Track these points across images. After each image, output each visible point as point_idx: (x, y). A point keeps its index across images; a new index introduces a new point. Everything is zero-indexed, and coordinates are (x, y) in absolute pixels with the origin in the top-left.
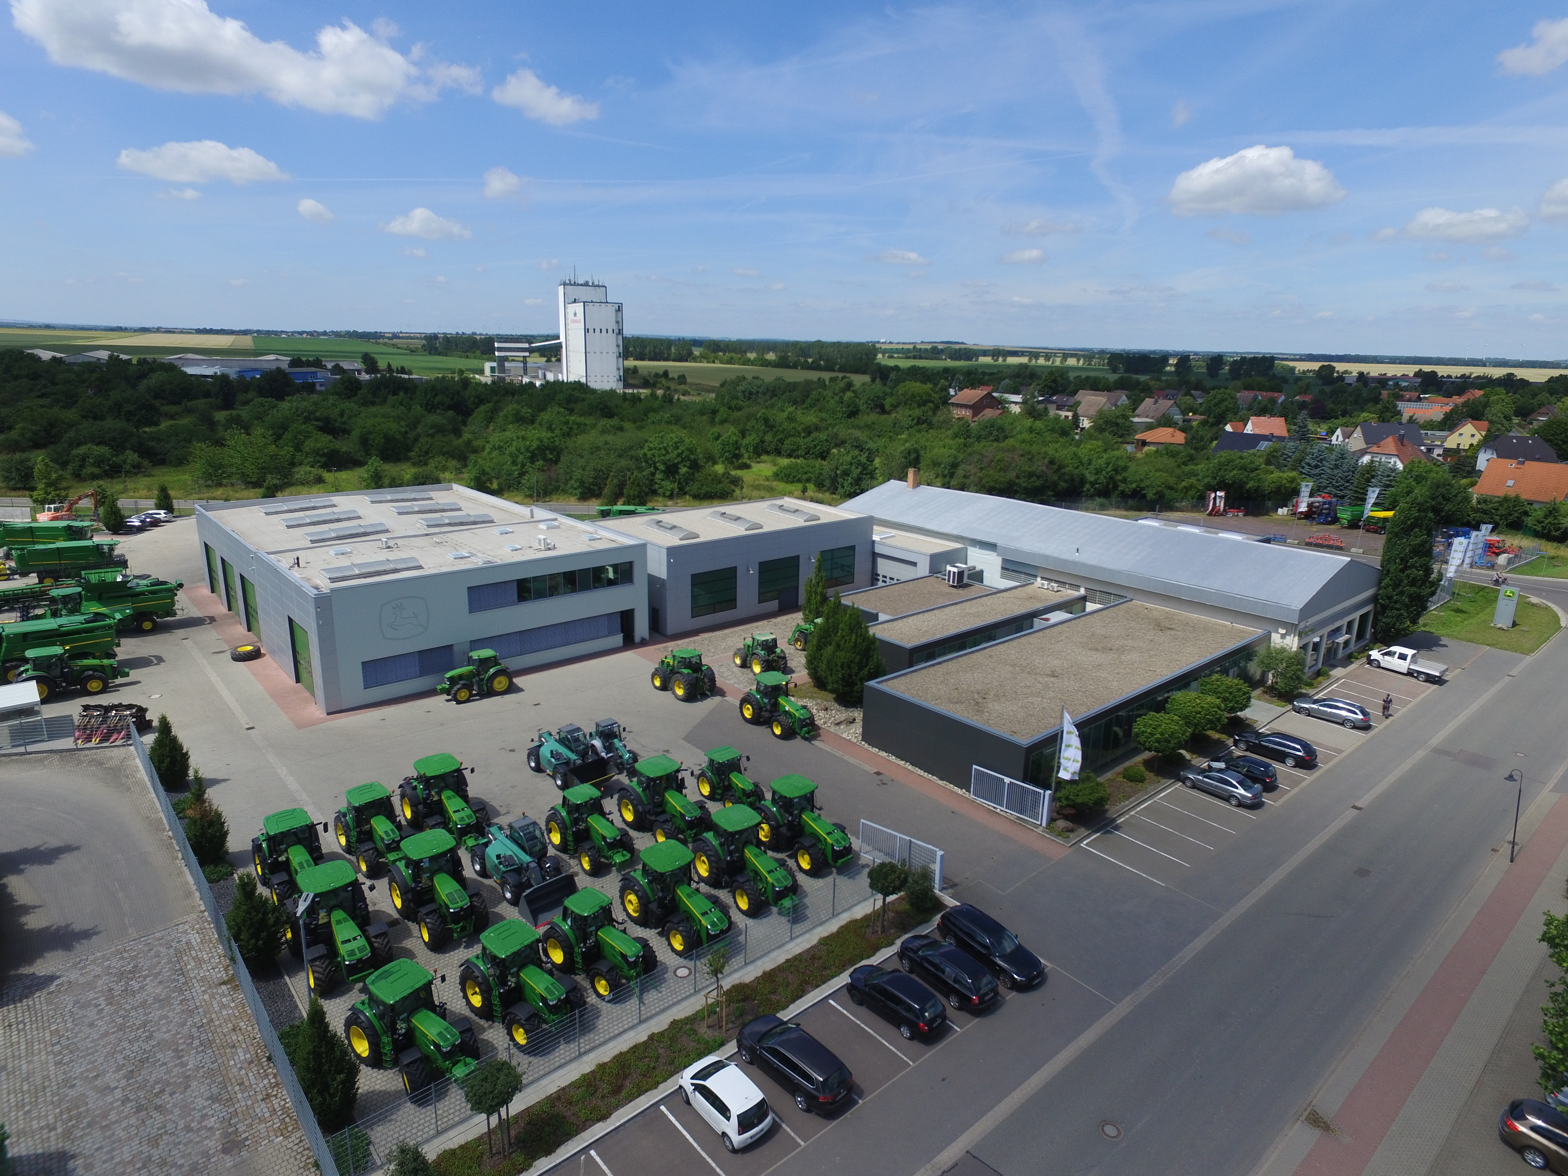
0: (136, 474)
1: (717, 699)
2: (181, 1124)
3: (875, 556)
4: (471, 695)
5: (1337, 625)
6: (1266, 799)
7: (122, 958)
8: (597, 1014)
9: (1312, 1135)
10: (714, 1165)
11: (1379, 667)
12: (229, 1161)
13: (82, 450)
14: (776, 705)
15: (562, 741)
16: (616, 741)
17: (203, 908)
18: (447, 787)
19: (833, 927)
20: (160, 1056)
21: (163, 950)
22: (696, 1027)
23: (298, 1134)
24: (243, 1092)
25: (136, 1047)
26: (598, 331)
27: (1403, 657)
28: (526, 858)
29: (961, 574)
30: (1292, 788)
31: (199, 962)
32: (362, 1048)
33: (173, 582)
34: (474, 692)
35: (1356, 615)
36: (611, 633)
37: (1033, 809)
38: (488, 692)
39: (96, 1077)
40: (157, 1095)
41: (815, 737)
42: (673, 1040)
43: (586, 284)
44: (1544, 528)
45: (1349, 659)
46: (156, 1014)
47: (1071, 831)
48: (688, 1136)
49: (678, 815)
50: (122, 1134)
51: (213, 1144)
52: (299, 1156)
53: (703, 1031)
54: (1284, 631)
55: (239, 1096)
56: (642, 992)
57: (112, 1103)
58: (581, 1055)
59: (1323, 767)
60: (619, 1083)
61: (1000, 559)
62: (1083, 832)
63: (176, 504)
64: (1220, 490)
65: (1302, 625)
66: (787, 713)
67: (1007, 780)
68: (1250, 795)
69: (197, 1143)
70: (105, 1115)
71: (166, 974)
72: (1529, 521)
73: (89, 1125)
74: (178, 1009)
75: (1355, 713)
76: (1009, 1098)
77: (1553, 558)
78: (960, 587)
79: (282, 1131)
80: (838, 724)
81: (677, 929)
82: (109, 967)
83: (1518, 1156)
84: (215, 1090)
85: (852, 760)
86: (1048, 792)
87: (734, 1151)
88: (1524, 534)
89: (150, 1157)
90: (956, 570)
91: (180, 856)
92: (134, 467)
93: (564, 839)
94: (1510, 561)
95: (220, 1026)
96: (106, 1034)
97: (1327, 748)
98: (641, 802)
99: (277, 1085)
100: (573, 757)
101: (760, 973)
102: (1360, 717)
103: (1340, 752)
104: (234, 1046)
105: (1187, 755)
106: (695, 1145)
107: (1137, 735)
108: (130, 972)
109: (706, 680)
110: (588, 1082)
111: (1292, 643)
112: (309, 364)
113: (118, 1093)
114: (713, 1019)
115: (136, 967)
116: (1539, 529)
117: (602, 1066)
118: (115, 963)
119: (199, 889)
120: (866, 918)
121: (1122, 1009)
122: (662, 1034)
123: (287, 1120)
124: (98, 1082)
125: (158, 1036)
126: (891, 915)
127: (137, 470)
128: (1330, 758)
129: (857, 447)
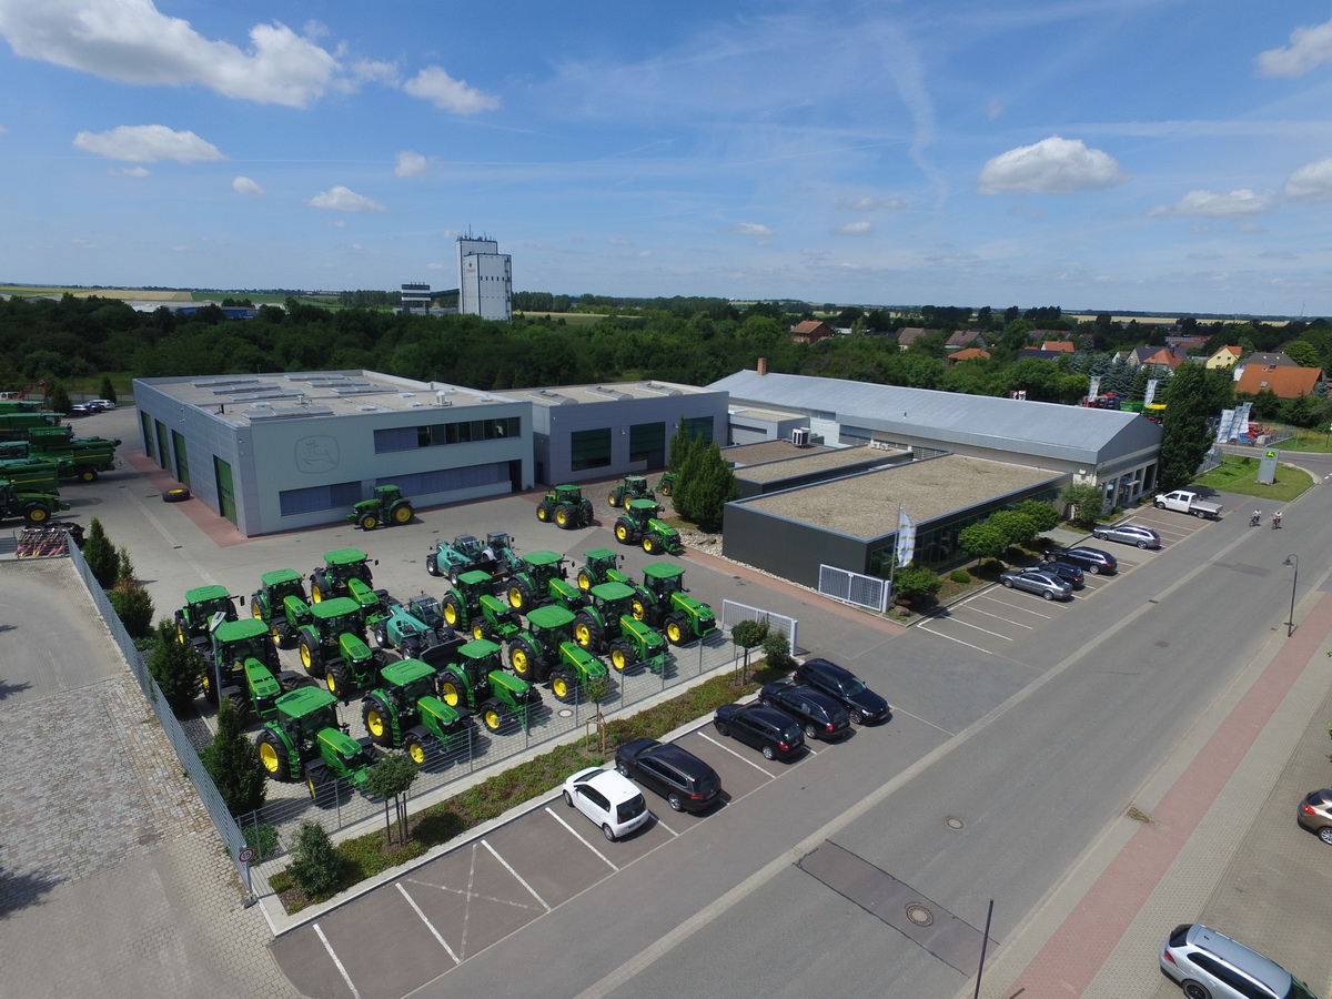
0: (84, 376)
1: (595, 528)
2: (102, 823)
3: (730, 426)
4: (377, 524)
5: (1128, 471)
6: (1074, 595)
7: (52, 704)
8: (488, 742)
9: (1134, 826)
10: (595, 851)
11: (1164, 508)
12: (145, 850)
13: (35, 355)
14: (646, 526)
15: (457, 549)
16: (505, 549)
17: (128, 669)
18: (353, 576)
19: (701, 680)
20: (84, 774)
21: (91, 699)
22: (578, 751)
23: (211, 830)
24: (159, 799)
25: (61, 768)
26: (490, 279)
27: (1184, 498)
28: (424, 627)
29: (805, 435)
30: (1097, 588)
31: (123, 707)
32: (272, 764)
33: (111, 439)
34: (380, 522)
35: (1144, 466)
36: (501, 480)
37: (875, 600)
38: (392, 522)
39: (23, 790)
40: (79, 802)
41: (681, 553)
42: (557, 760)
43: (480, 240)
44: (1294, 416)
45: (1138, 503)
46: (81, 744)
47: (908, 615)
48: (571, 830)
49: (561, 598)
50: (46, 831)
51: (131, 837)
52: (210, 846)
53: (585, 753)
54: (1084, 472)
55: (156, 802)
56: (529, 727)
57: (37, 808)
58: (473, 772)
59: (1121, 575)
60: (508, 791)
61: (838, 426)
62: (918, 616)
63: (118, 398)
64: (1022, 390)
65: (1100, 466)
66: (656, 532)
67: (851, 574)
68: (1062, 589)
69: (116, 836)
70: (30, 817)
71: (92, 715)
72: (1281, 412)
73: (14, 824)
74: (102, 740)
75: (1147, 535)
76: (862, 802)
77: (1302, 439)
78: (805, 447)
79: (196, 828)
80: (701, 544)
81: (560, 677)
82: (39, 711)
83: (1316, 838)
84: (134, 799)
85: (715, 569)
86: (887, 582)
87: (615, 839)
88: (1278, 422)
89: (70, 848)
90: (801, 432)
91: (109, 632)
92: (81, 370)
93: (459, 618)
94: (1267, 441)
95: (141, 752)
96: (34, 759)
97: (1125, 562)
98: (528, 589)
99: (192, 794)
100: (467, 560)
101: (636, 713)
102: (1152, 538)
103: (1136, 564)
104: (153, 767)
105: (1006, 566)
106: (578, 836)
107: (963, 542)
108: (59, 714)
109: (585, 511)
110: (481, 792)
111: (1092, 481)
112: (239, 304)
113: (43, 801)
114: (594, 745)
115: (64, 711)
116: (1289, 417)
117: (492, 780)
118: (45, 708)
119: (126, 656)
120: (730, 675)
121: (961, 737)
122: (547, 756)
123: (201, 819)
124: (25, 793)
125: (83, 760)
126: (752, 673)
127: (85, 373)
128: (1126, 569)
129: (712, 354)
